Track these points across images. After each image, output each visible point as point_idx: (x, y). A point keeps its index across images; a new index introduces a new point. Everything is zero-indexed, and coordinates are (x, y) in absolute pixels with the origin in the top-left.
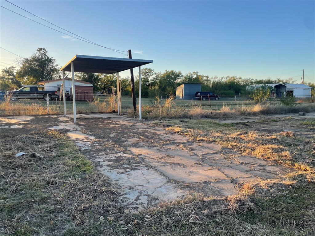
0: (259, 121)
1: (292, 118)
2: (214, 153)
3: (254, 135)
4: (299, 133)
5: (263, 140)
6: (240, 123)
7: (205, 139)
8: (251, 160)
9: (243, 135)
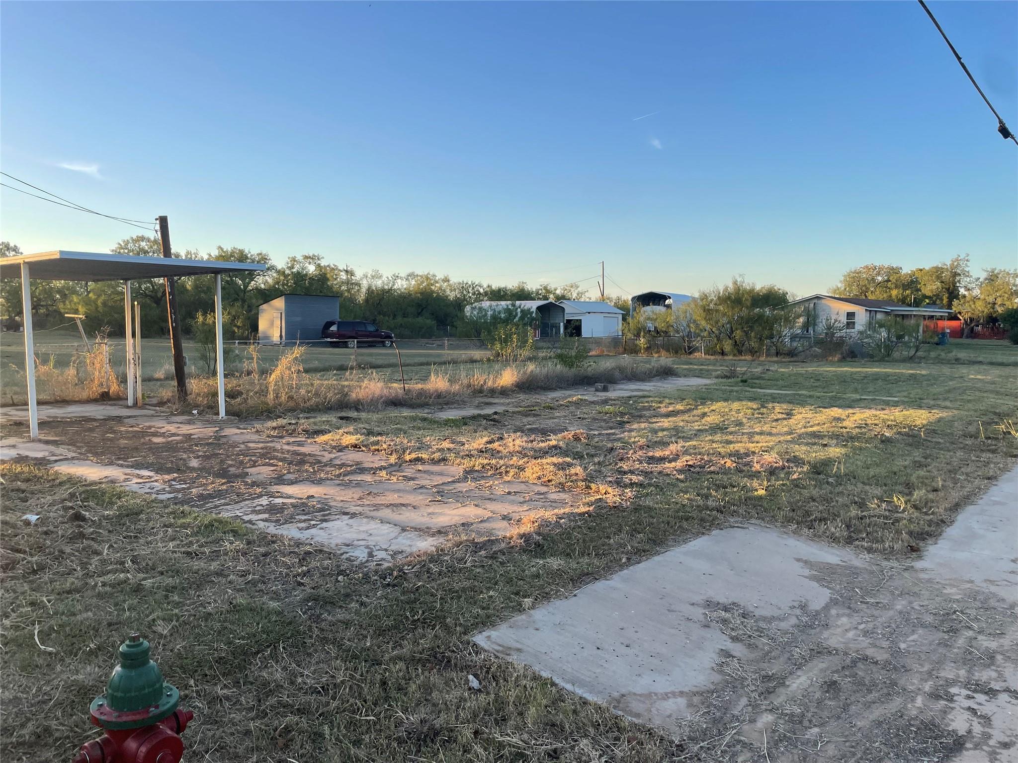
0: (517, 409)
1: (581, 400)
2: (453, 482)
3: (518, 442)
4: (596, 433)
5: (535, 451)
6: (479, 415)
7: (423, 456)
8: (523, 487)
9: (497, 444)
